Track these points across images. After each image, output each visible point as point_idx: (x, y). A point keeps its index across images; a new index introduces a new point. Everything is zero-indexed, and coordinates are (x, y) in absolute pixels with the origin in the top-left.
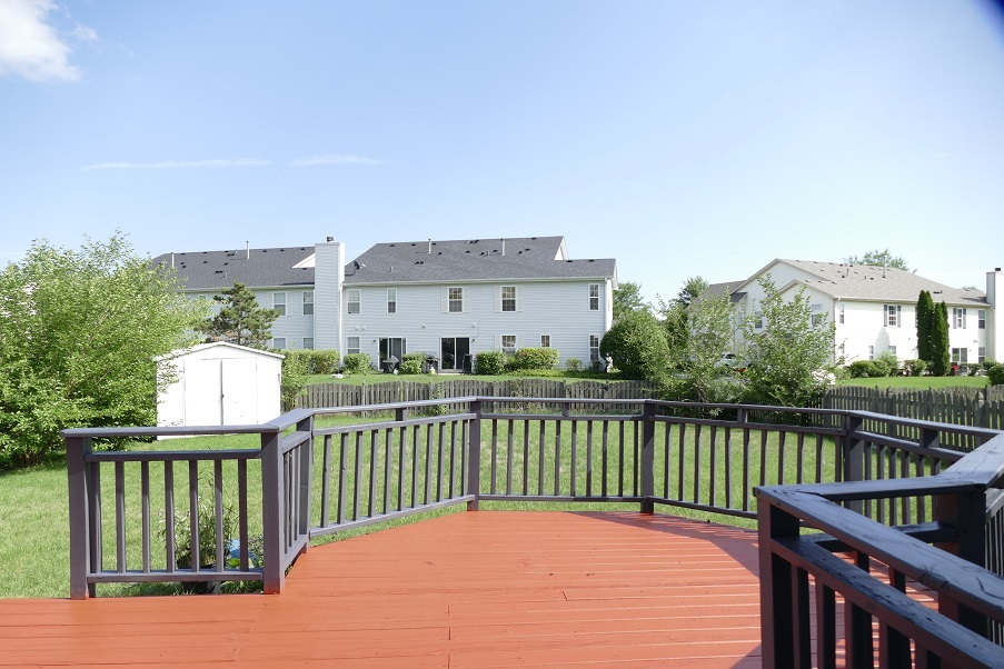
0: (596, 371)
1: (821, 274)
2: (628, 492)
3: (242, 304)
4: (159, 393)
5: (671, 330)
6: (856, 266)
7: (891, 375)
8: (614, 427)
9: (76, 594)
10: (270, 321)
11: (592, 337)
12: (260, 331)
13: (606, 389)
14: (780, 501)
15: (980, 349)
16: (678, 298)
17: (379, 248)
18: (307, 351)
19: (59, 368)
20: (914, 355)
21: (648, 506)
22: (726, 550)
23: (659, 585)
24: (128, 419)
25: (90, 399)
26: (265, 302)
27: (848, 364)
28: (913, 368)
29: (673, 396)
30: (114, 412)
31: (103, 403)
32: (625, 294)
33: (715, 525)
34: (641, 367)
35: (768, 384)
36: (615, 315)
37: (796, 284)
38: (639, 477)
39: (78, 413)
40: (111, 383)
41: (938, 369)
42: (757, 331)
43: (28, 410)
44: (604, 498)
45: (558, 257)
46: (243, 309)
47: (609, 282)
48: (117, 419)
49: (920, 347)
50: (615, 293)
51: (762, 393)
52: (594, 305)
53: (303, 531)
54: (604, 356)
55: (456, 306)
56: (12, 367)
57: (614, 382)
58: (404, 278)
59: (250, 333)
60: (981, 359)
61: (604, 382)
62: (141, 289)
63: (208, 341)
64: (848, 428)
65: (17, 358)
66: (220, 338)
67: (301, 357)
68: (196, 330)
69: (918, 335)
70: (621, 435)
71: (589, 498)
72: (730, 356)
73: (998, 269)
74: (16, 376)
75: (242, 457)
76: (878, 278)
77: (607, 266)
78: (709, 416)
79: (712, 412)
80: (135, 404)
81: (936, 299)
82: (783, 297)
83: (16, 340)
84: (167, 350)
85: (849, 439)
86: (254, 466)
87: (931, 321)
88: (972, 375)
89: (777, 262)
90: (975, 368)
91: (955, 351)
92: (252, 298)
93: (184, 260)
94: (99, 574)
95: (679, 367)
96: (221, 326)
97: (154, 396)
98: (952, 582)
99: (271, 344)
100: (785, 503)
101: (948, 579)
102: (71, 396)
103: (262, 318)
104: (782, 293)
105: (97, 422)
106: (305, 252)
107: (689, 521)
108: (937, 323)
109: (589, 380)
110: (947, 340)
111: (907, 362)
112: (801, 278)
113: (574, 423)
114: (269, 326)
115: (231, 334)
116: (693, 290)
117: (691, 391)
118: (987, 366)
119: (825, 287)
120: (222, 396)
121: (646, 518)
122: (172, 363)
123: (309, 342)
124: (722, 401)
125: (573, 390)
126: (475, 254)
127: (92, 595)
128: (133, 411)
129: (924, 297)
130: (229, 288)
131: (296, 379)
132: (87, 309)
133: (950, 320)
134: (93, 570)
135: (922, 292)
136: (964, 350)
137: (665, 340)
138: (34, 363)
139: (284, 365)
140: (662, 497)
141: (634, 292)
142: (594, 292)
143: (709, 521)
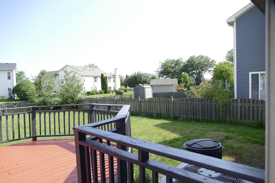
0: (11, 99)
1: (79, 69)
2: (28, 135)
5: (36, 85)
6: (87, 67)
7: (96, 94)
8: (21, 116)
11: (9, 88)
13: (15, 104)
14: (81, 130)
15: (114, 87)
16: (38, 76)
20: (101, 89)
21: (35, 139)
22: (60, 146)
23: (41, 161)
27: (86, 92)
28: (101, 92)
29: (38, 105)
32: (20, 75)
33: (56, 140)
34: (27, 97)
35: (67, 99)
36: (17, 81)
37: (72, 72)
38: (31, 130)
41: (106, 92)
42: (62, 84)
44: (19, 139)
47: (14, 71)
49: (102, 87)
50: (16, 74)
51: (65, 101)
52: (9, 78)
54: (13, 94)
57: (18, 102)
60: (114, 89)
61: (14, 102)
64: (91, 108)
69: (101, 84)
70: (24, 119)
71: (14, 140)
72: (55, 92)
73: (116, 69)
76: (92, 70)
77: (14, 66)
78: (50, 109)
79: (51, 108)
81: (105, 76)
82: (70, 75)
85: (91, 111)
87: (104, 81)
88: (112, 93)
89: (67, 66)
90: (113, 91)
91: (109, 88)
95: (40, 96)
98: (126, 142)
100: (83, 130)
101: (125, 141)
104: (69, 74)
107: (48, 140)
108: (105, 81)
109: (9, 102)
110: (107, 85)
111: (99, 91)
112: (74, 70)
113: (7, 116)
116: (43, 73)
117: (44, 103)
118: (115, 91)
119: (80, 72)
121: (34, 142)
124: (54, 104)
125: (3, 106)
129: (102, 75)
133: (108, 80)
135: (102, 74)
136: (111, 87)
137: (35, 88)
140: (39, 135)
141: (23, 74)
142: (9, 74)
143: (54, 139)
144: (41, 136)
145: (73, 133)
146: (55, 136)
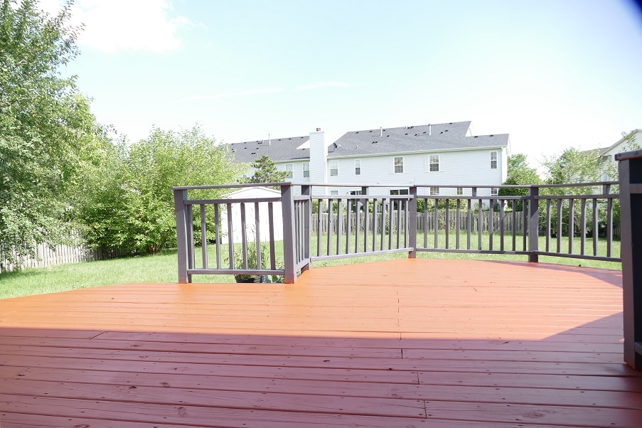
3: (267, 168)
9: (181, 281)
10: (284, 178)
16: (556, 162)
17: (349, 135)
21: (534, 256)
32: (516, 161)
33: (585, 267)
43: (154, 221)
44: (502, 252)
45: (468, 135)
46: (268, 171)
47: (504, 149)
50: (509, 161)
52: (494, 165)
53: (307, 256)
55: (399, 169)
58: (365, 152)
75: (270, 202)
77: (504, 139)
89: (636, 132)
92: (273, 164)
93: (233, 148)
94: (193, 269)
96: (256, 181)
103: (279, 177)
106: (303, 139)
107: (565, 266)
116: (567, 157)
126: (411, 135)
127: (190, 282)
130: (258, 159)
132: (181, 164)
134: (190, 267)
140: (545, 251)
141: (523, 160)
142: (493, 156)
143: (580, 266)
144: (547, 254)
145: (618, 256)
146: (582, 256)
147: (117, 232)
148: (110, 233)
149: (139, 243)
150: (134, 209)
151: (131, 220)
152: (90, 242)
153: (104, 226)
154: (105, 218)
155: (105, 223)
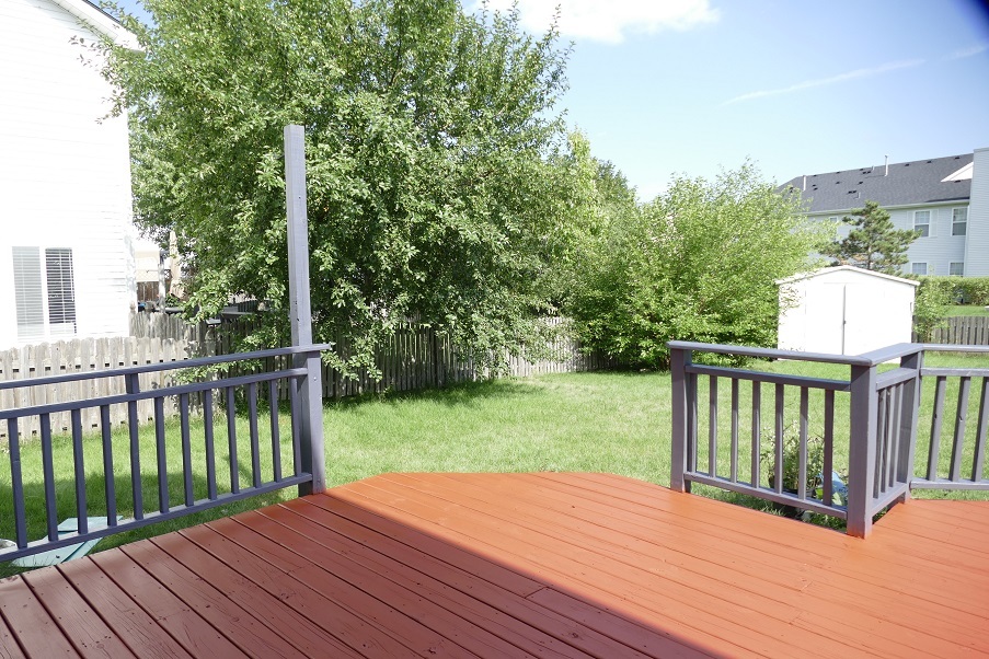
3: (874, 225)
4: (780, 316)
9: (674, 487)
10: (906, 243)
12: (894, 254)
18: (954, 277)
19: (692, 285)
24: (749, 337)
25: (717, 316)
26: (901, 222)
30: (737, 329)
31: (728, 320)
39: (707, 328)
40: (735, 302)
43: (668, 322)
46: (875, 231)
48: (740, 337)
53: (902, 478)
56: (657, 285)
59: (882, 256)
62: (767, 213)
63: (835, 264)
65: (661, 277)
66: (848, 261)
67: (945, 284)
68: (821, 253)
74: (659, 292)
75: (830, 388)
80: (757, 324)
83: (660, 262)
84: (789, 273)
86: (843, 399)
92: (886, 219)
93: (815, 182)
94: (693, 473)
96: (850, 248)
97: (775, 317)
99: (908, 269)
102: (703, 313)
105: (723, 338)
106: (959, 161)
114: (906, 249)
115: (858, 257)
120: (844, 322)
122: (794, 287)
123: (958, 268)
127: (688, 491)
128: (754, 330)
130: (860, 209)
131: (934, 309)
134: (689, 469)
138: (675, 281)
139: (919, 293)
147: (616, 334)
148: (608, 333)
149: (644, 354)
150: (640, 303)
151: (637, 318)
152: (582, 344)
153: (601, 322)
154: (603, 311)
155: (603, 318)
